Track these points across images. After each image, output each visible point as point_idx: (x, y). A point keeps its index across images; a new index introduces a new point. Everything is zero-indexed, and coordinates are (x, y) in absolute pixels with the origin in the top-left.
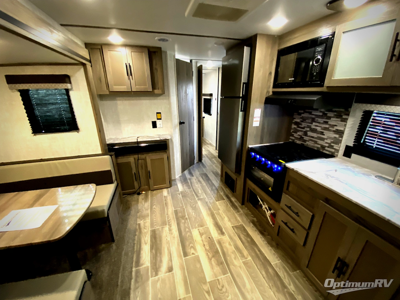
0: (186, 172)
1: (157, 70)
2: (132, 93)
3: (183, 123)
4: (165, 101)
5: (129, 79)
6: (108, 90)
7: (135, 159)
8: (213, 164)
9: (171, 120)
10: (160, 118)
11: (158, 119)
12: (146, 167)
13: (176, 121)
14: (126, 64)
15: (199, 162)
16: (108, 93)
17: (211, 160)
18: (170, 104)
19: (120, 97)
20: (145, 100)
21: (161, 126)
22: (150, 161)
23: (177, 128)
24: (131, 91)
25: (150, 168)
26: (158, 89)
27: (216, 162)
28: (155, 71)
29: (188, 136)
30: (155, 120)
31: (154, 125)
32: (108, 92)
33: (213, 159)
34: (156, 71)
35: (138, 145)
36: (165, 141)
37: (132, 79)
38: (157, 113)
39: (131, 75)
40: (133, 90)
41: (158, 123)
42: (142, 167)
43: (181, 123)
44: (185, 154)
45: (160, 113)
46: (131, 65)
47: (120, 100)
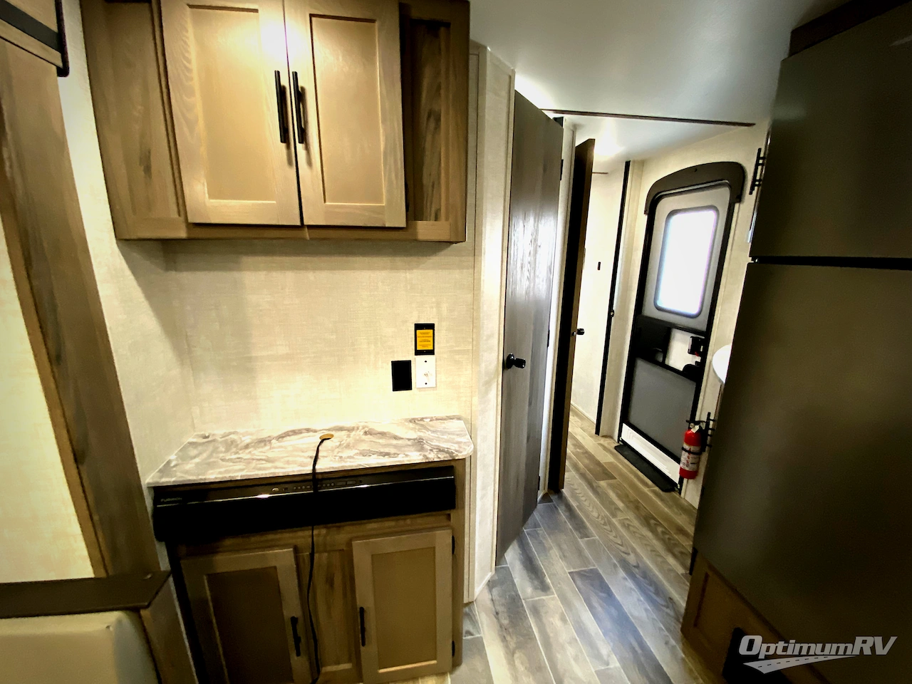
0: (512, 555)
1: (438, 120)
2: (306, 234)
3: (520, 363)
4: (456, 275)
5: (293, 161)
6: (182, 218)
7: (296, 550)
8: (614, 516)
9: (475, 355)
10: (431, 348)
11: (418, 353)
12: (350, 580)
13: (493, 357)
14: (278, 74)
15: (554, 497)
16: (183, 234)
17: (594, 485)
18: (475, 287)
19: (254, 252)
20: (370, 268)
21: (431, 384)
22: (368, 559)
23: (494, 386)
24: (298, 223)
25: (365, 596)
26: (436, 219)
27: (620, 505)
28: (426, 126)
29: (527, 407)
30: (406, 354)
31: (402, 376)
32: (183, 226)
33: (603, 483)
34: (432, 125)
35: (315, 489)
36: (448, 464)
37: (310, 163)
38: (418, 327)
39: (303, 137)
40: (306, 222)
41: (420, 367)
42: (330, 581)
43: (511, 363)
44: (512, 483)
45: (431, 326)
46: (305, 82)
47: (256, 269)
